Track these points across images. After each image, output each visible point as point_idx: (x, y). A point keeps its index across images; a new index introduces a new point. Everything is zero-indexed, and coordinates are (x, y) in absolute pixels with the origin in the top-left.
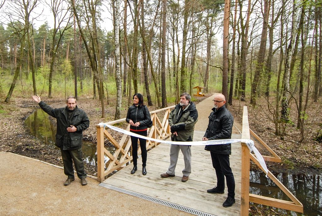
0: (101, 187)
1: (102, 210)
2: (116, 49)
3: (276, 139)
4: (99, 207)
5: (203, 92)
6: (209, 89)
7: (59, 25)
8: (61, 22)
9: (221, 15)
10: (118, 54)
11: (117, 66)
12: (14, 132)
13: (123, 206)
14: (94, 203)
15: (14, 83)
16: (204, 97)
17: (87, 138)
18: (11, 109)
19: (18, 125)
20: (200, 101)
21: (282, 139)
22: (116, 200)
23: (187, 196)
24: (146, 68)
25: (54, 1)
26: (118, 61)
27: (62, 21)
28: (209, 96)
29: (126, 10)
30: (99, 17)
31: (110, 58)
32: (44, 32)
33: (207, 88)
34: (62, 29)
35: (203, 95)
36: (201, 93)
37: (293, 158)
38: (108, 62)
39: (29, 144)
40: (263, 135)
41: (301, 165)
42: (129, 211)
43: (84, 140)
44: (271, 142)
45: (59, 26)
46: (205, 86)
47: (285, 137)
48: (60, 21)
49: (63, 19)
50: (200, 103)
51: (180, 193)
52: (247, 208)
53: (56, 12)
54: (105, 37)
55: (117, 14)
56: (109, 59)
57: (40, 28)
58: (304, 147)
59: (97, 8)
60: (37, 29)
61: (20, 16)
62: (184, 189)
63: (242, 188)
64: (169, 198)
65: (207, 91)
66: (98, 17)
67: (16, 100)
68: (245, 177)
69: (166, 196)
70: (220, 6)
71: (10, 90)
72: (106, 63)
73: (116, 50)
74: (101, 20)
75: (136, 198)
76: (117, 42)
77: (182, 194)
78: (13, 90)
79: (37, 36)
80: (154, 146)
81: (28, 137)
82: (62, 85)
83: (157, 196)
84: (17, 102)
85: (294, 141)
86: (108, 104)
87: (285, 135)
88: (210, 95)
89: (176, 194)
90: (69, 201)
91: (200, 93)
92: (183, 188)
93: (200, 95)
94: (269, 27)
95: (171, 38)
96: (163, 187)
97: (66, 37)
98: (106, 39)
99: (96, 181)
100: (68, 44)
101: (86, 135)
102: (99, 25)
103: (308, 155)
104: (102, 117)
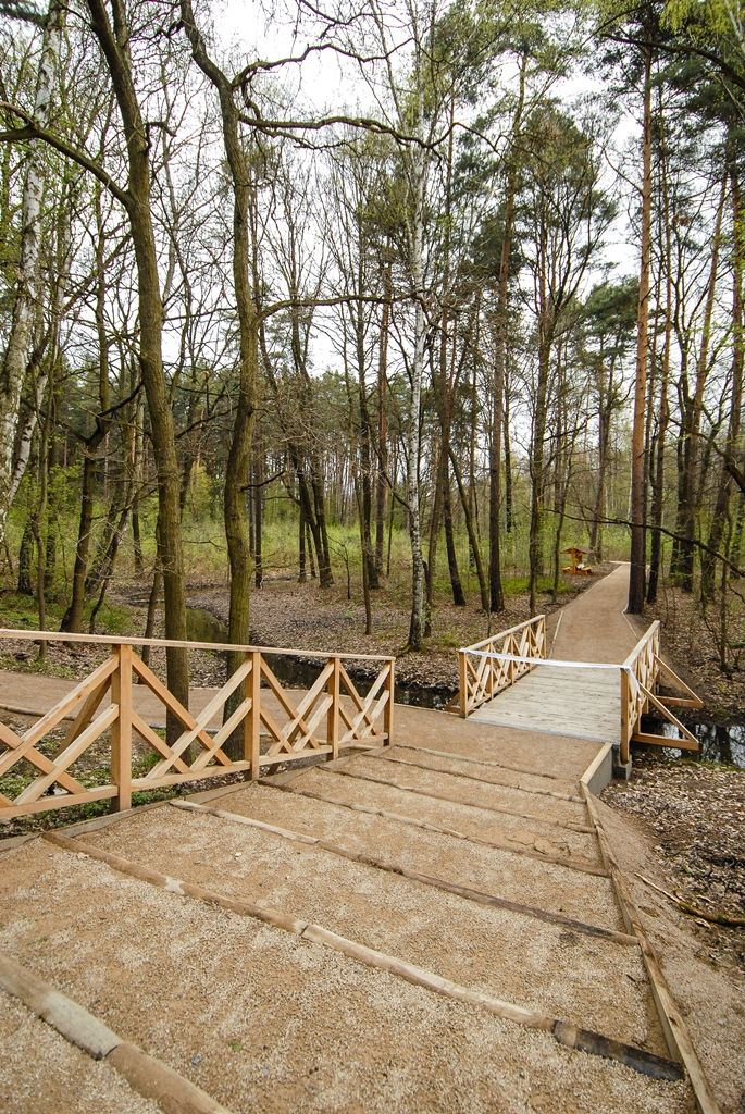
5: (589, 561)
6: (604, 550)
16: (589, 579)
20: (579, 591)
28: (604, 575)
33: (599, 549)
35: (589, 571)
36: (581, 566)
46: (593, 543)
50: (581, 598)
65: (599, 556)
80: (511, 684)
88: (608, 568)
91: (578, 567)
93: (579, 573)
104: (367, 633)
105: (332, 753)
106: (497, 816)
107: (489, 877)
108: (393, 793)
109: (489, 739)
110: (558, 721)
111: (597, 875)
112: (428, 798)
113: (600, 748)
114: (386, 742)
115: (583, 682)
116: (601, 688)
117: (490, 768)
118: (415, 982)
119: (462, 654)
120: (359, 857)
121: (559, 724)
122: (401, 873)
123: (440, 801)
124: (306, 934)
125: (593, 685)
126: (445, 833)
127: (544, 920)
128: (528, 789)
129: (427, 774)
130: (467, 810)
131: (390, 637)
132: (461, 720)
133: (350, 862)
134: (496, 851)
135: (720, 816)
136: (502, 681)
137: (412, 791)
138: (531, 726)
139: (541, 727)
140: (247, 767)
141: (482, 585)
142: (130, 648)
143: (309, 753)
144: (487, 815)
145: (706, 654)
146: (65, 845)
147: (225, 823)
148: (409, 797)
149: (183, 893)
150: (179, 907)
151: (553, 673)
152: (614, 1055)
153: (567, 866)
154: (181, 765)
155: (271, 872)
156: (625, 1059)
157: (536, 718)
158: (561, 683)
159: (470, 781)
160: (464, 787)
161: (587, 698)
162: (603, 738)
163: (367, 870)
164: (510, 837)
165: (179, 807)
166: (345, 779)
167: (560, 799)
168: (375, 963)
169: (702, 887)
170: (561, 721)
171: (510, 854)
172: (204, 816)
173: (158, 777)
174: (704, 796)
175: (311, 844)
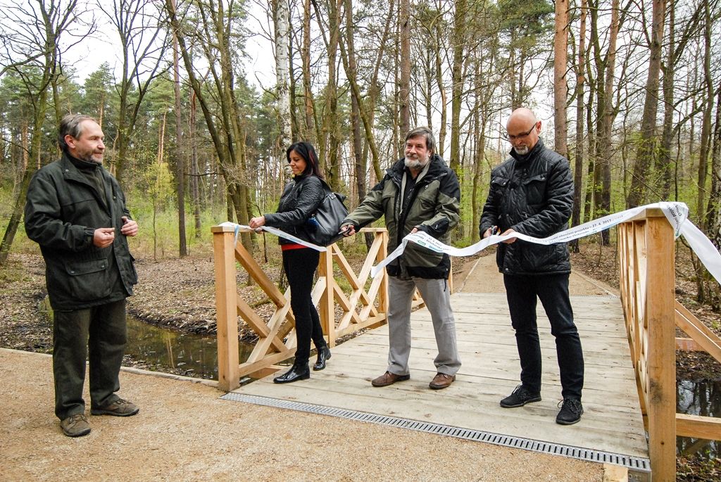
0: (229, 402)
1: (225, 449)
3: (700, 310)
4: (215, 442)
7: (137, 65)
8: (140, 60)
9: (545, 41)
10: (285, 111)
11: (284, 140)
12: (9, 323)
13: (289, 436)
14: (200, 436)
15: (16, 213)
17: (207, 327)
18: (9, 278)
19: (22, 308)
21: (716, 310)
22: (271, 425)
23: (481, 409)
24: (361, 164)
25: (122, 5)
26: (286, 127)
27: (144, 56)
29: (309, 25)
30: (241, 47)
31: (271, 158)
32: (101, 89)
34: (144, 78)
38: (265, 167)
39: (45, 344)
42: (309, 447)
43: (197, 332)
45: (136, 69)
48: (139, 55)
49: (145, 52)
51: (460, 403)
52: (669, 410)
53: (127, 35)
54: (258, 103)
56: (268, 159)
57: (87, 80)
59: (235, 25)
60: (82, 82)
61: (33, 45)
62: (469, 396)
63: (653, 351)
64: (427, 416)
66: (236, 49)
67: (23, 260)
68: (661, 315)
69: (418, 411)
70: (542, 21)
71: (7, 232)
72: (262, 170)
74: (244, 55)
75: (330, 418)
77: (465, 407)
78: (14, 232)
79: (81, 102)
81: (44, 332)
82: (148, 223)
83: (393, 413)
84: (26, 264)
86: (266, 261)
89: (450, 407)
90: (124, 434)
92: (468, 394)
94: (664, 69)
95: (423, 98)
96: (410, 394)
97: (157, 104)
98: (261, 107)
99: (215, 390)
100: (162, 121)
101: (201, 322)
102: (242, 67)
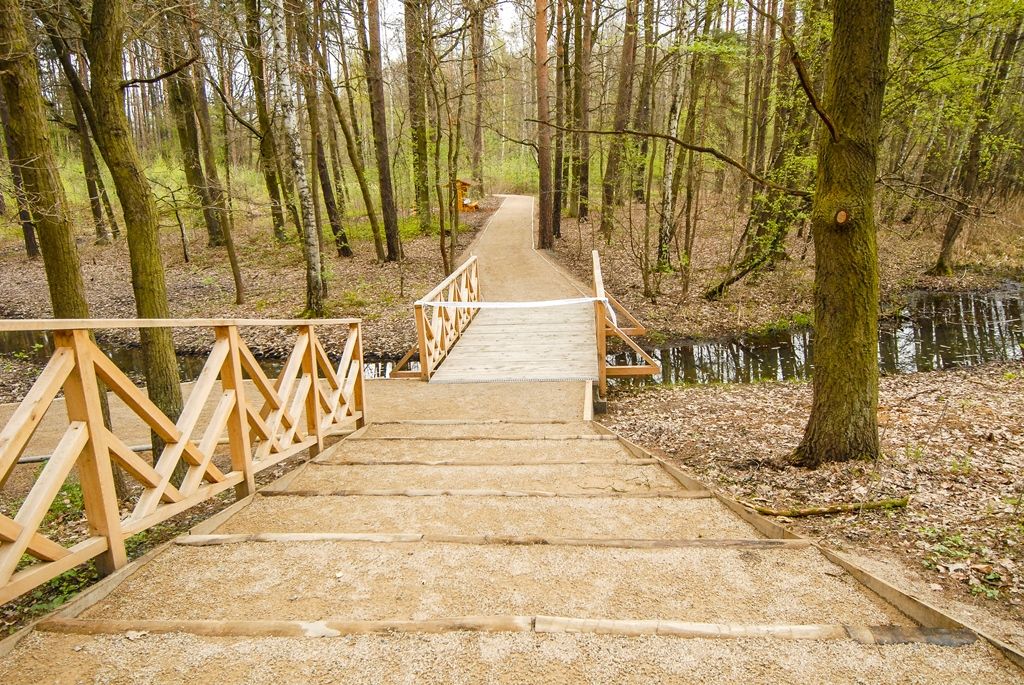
2: (286, 114)
3: (644, 303)
6: (485, 181)
20: (477, 230)
21: (654, 302)
28: (494, 210)
33: (481, 181)
35: (476, 207)
36: (467, 201)
37: (666, 330)
40: (624, 299)
41: (674, 338)
44: (636, 309)
47: (658, 298)
55: (277, 15)
58: (684, 312)
73: (285, 117)
76: (286, 96)
85: (671, 304)
87: (659, 293)
88: (493, 204)
91: (465, 202)
93: (466, 209)
103: (687, 322)
104: (239, 302)
105: (317, 445)
106: (554, 469)
107: (611, 526)
108: (426, 472)
109: (468, 399)
110: (527, 367)
111: (702, 498)
112: (469, 468)
113: (584, 387)
114: (360, 423)
115: (531, 324)
116: (552, 327)
117: (494, 427)
118: (691, 636)
119: (419, 307)
120: (485, 538)
121: (532, 370)
122: (545, 543)
123: (486, 467)
124: (538, 627)
125: (541, 326)
126: (531, 496)
127: (716, 547)
128: (555, 437)
129: (438, 445)
130: (518, 470)
131: (274, 304)
132: (424, 384)
133: (478, 548)
134: (594, 501)
135: (707, 429)
136: (452, 335)
137: (446, 464)
138: (504, 377)
139: (513, 376)
140: (241, 479)
141: (375, 230)
142: (86, 334)
143: (299, 448)
144: (543, 470)
145: (625, 282)
146: (90, 629)
147: (281, 547)
148: (446, 471)
149: (339, 633)
150: (348, 650)
151: (497, 319)
152: (912, 639)
153: (670, 497)
154: (172, 492)
155: (398, 582)
156: (923, 638)
157: (505, 368)
158: (511, 329)
159: (491, 442)
160: (489, 450)
161: (544, 340)
162: (581, 377)
163: (507, 550)
164: (582, 485)
165: (195, 545)
166: (355, 468)
167: (592, 440)
168: (636, 631)
169: (749, 491)
170: (532, 367)
171: (610, 499)
172: (245, 546)
173: (148, 513)
174: (680, 415)
175: (417, 541)
